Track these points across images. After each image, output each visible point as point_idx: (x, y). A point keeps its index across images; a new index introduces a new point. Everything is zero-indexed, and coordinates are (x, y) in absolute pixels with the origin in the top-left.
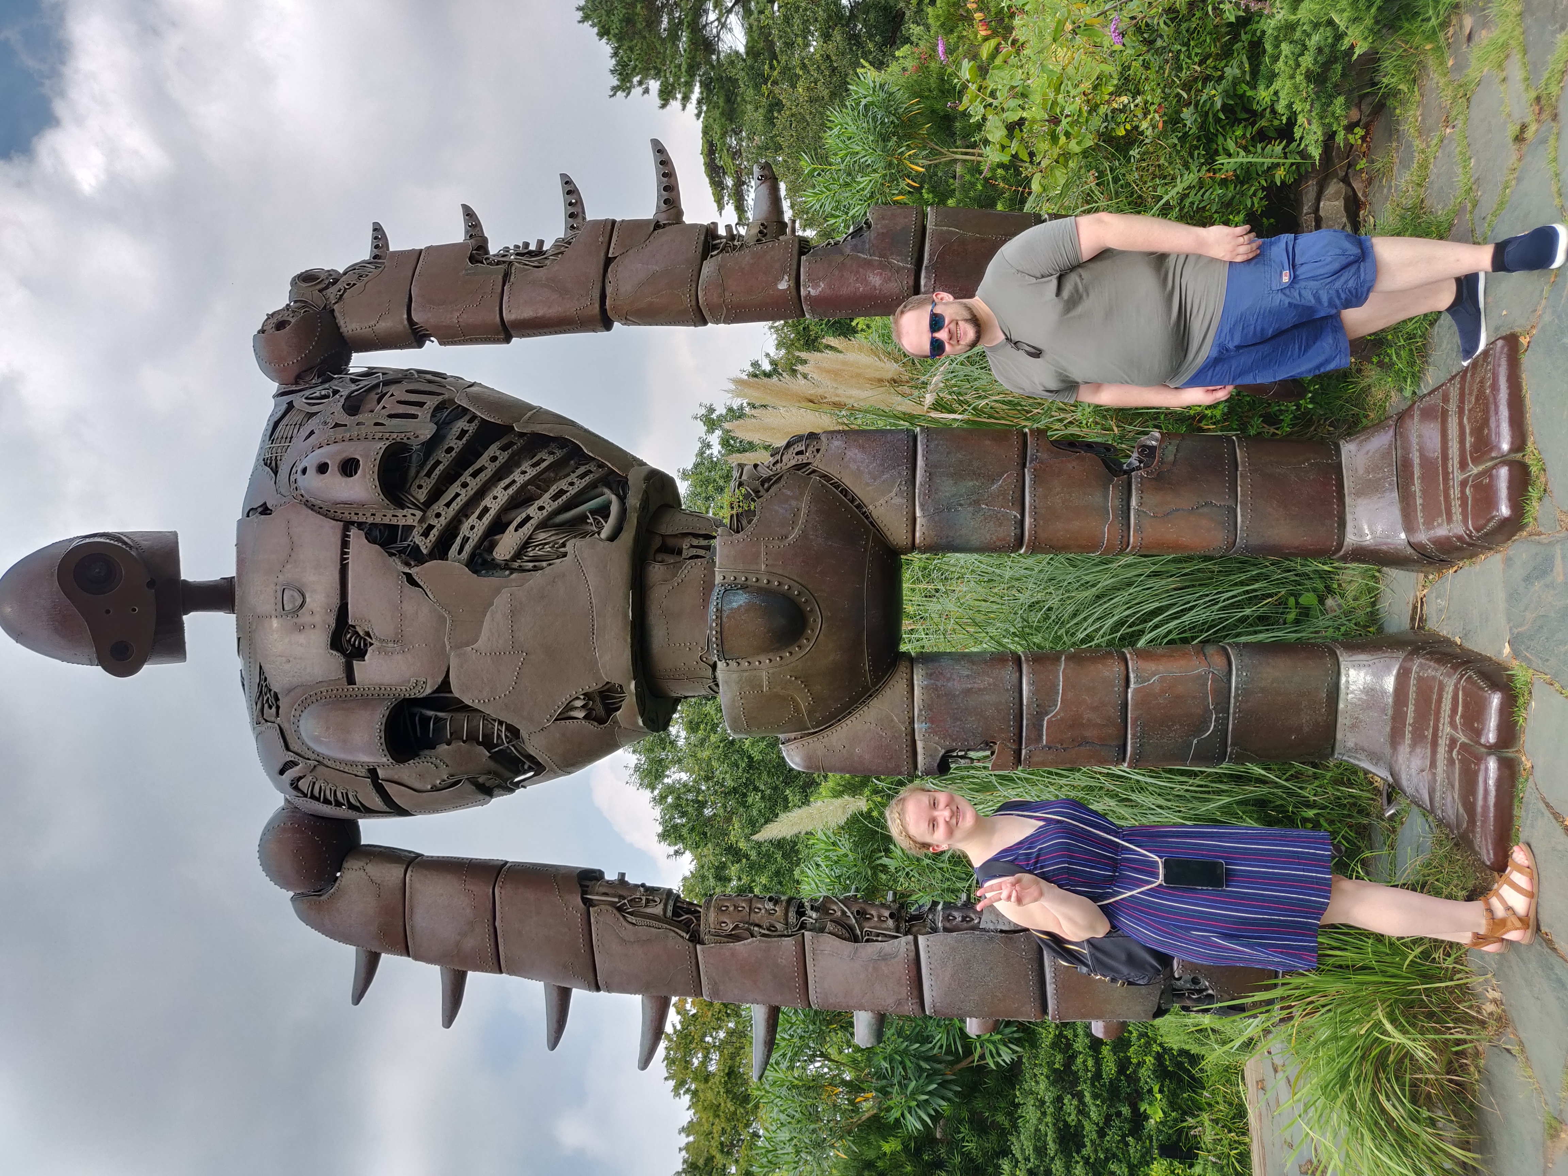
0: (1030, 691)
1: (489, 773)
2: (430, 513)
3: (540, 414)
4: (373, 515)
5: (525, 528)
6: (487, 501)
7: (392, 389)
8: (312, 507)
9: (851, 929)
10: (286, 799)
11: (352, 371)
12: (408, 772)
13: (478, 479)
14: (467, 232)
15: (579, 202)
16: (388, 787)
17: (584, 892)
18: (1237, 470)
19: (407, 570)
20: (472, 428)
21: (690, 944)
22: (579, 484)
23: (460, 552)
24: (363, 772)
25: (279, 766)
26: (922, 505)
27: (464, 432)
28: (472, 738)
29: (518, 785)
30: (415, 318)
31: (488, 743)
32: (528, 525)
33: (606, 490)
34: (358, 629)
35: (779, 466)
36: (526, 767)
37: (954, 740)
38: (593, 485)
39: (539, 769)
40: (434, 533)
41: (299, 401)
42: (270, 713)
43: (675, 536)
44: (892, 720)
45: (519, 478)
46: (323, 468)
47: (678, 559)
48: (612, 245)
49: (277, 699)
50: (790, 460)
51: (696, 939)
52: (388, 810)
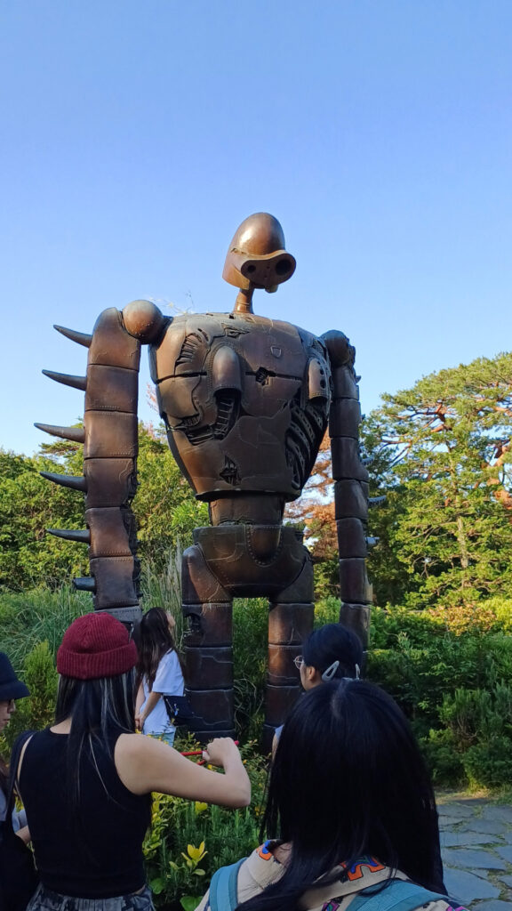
0: (222, 650)
2: (302, 413)
5: (296, 451)
6: (304, 435)
12: (203, 389)
13: (309, 431)
19: (289, 402)
21: (120, 505)
23: (292, 425)
24: (205, 369)
25: (204, 331)
26: (294, 606)
28: (218, 420)
31: (215, 426)
34: (267, 380)
42: (229, 333)
44: (212, 594)
49: (235, 337)
51: (123, 508)
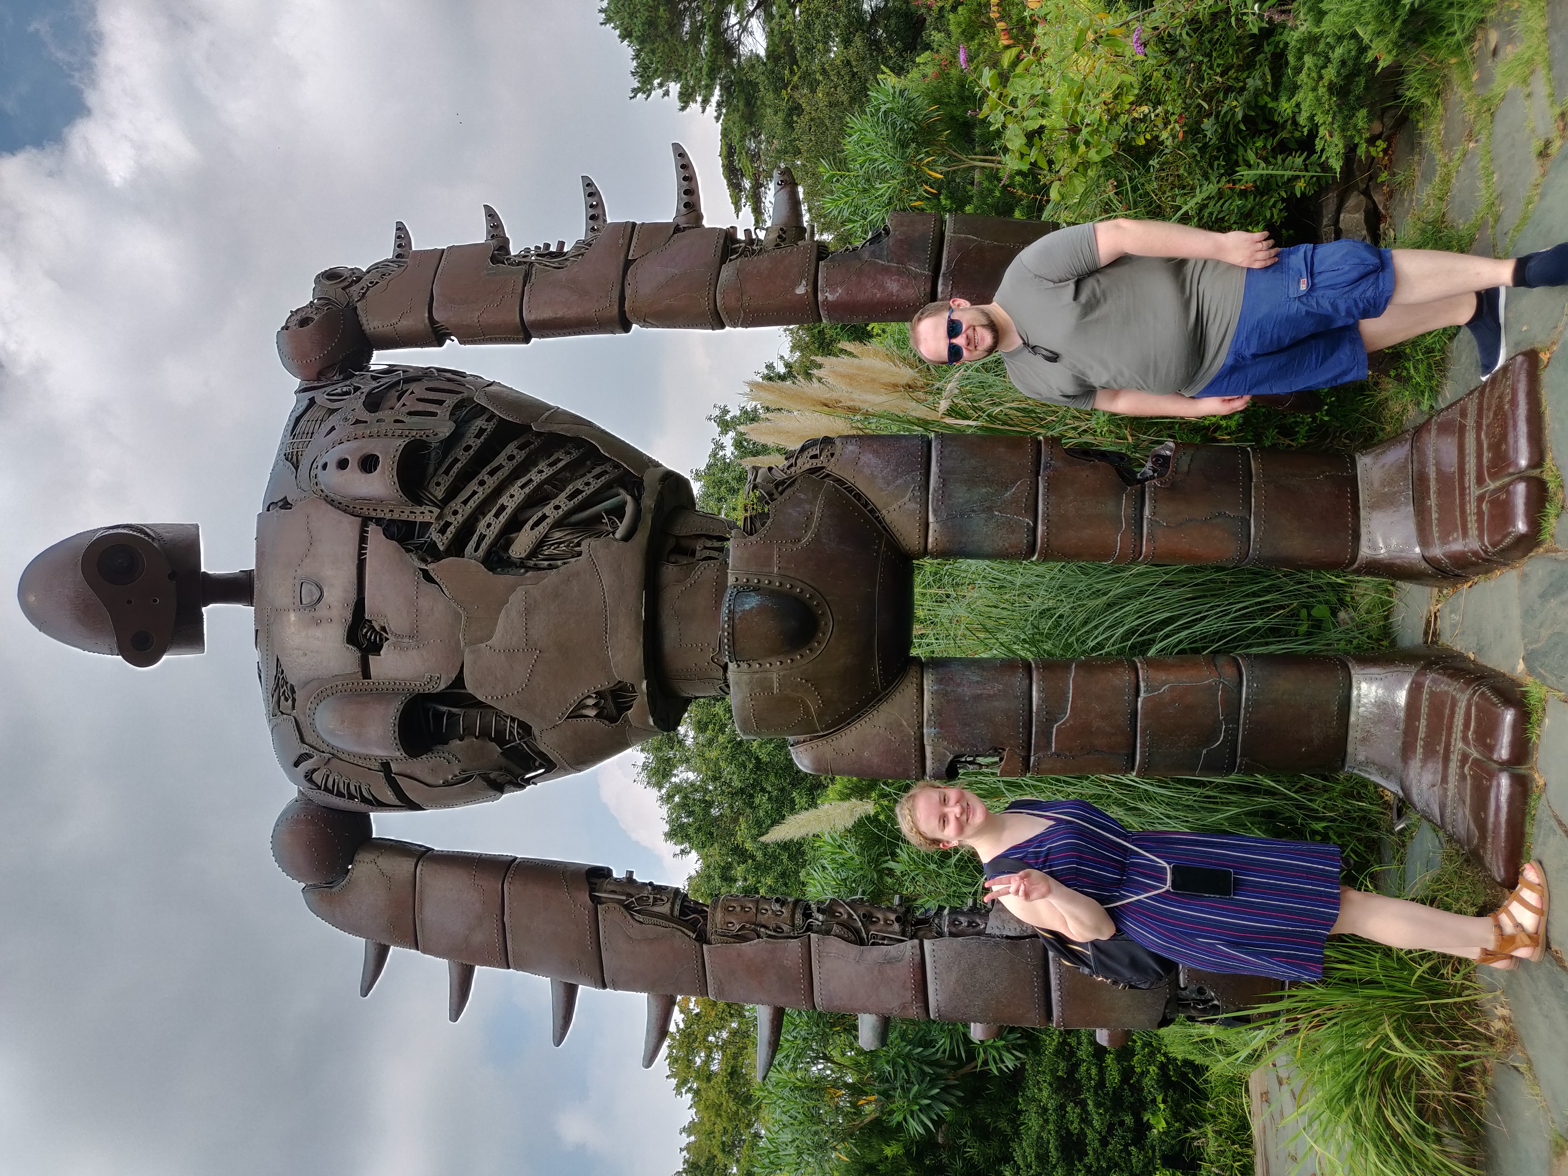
0: (1040, 698)
1: (500, 769)
2: (447, 510)
3: (557, 414)
4: (391, 511)
5: (541, 527)
6: (504, 500)
7: (413, 387)
8: (332, 502)
9: (857, 932)
10: (300, 791)
11: (373, 368)
12: (421, 766)
13: (495, 477)
14: (488, 232)
15: (600, 204)
16: (401, 781)
17: (592, 890)
18: (1251, 481)
19: (424, 567)
20: (490, 427)
21: (697, 944)
22: (595, 485)
23: (476, 549)
24: (376, 766)
25: (294, 758)
26: (935, 511)
27: (482, 431)
28: (485, 734)
29: (528, 781)
30: (436, 317)
31: (500, 740)
32: (544, 524)
33: (621, 491)
34: (374, 624)
35: (793, 469)
36: (537, 764)
37: (963, 746)
38: (608, 486)
39: (550, 767)
40: (451, 529)
41: (321, 397)
42: (286, 705)
43: (689, 537)
44: (902, 725)
45: (536, 477)
46: (343, 464)
47: (691, 560)
48: (632, 248)
49: (293, 691)
50: (805, 463)
51: (702, 938)
52: (400, 804)
